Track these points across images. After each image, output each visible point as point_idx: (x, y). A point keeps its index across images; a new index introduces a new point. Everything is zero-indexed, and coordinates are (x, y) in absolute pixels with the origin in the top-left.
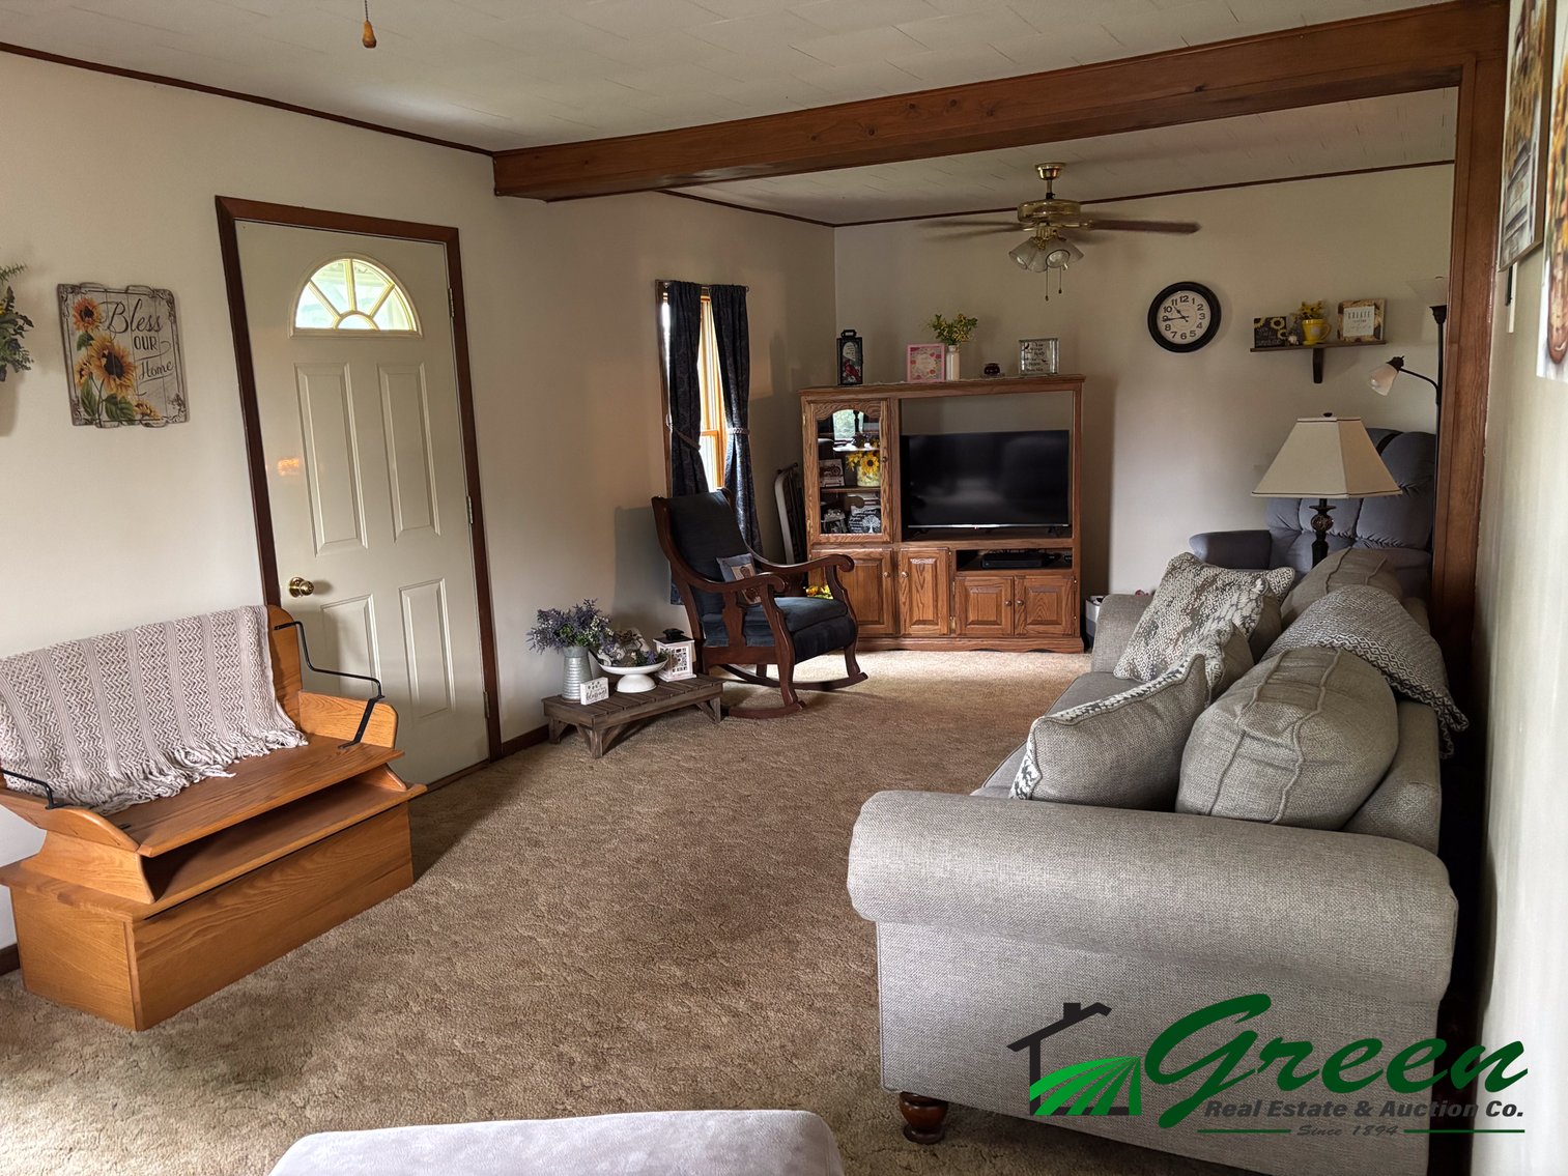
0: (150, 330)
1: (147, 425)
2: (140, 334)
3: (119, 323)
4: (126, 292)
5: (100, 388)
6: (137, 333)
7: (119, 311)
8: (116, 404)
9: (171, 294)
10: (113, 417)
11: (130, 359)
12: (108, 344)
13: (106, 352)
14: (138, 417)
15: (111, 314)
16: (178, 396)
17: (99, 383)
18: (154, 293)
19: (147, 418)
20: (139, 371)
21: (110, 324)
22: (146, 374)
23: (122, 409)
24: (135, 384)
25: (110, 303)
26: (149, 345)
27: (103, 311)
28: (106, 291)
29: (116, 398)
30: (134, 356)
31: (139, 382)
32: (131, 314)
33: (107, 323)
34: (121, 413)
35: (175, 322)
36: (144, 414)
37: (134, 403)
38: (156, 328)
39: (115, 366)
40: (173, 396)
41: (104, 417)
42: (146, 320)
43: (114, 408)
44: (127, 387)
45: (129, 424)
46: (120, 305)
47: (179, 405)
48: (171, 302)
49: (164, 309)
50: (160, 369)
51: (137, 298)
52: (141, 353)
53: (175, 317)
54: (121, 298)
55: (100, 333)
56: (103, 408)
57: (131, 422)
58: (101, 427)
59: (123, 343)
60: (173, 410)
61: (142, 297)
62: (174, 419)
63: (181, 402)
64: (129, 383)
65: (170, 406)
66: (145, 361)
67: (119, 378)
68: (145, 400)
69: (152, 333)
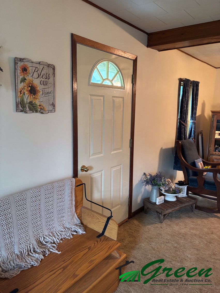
0: (46, 79)
1: (42, 113)
2: (43, 80)
3: (36, 75)
4: (39, 63)
5: (27, 98)
6: (42, 79)
7: (36, 70)
8: (32, 105)
9: (54, 66)
10: (30, 109)
11: (38, 89)
12: (32, 82)
13: (30, 85)
14: (39, 110)
15: (33, 71)
16: (53, 103)
17: (27, 96)
18: (49, 66)
19: (42, 110)
20: (41, 93)
21: (33, 75)
22: (43, 94)
23: (34, 107)
24: (39, 98)
25: (33, 67)
26: (45, 84)
27: (30, 69)
28: (32, 62)
29: (32, 102)
30: (40, 88)
31: (41, 97)
32: (40, 72)
33: (32, 74)
34: (33, 108)
35: (55, 76)
36: (41, 109)
37: (38, 105)
38: (48, 78)
39: (33, 91)
40: (51, 103)
41: (28, 109)
42: (45, 75)
43: (31, 106)
44: (36, 99)
45: (36, 112)
46: (37, 68)
47: (53, 106)
48: (54, 69)
49: (51, 71)
50: (48, 93)
51: (43, 66)
52: (42, 86)
53: (55, 74)
54: (37, 65)
55: (29, 78)
56: (27, 106)
57: (37, 111)
58: (26, 113)
59: (36, 82)
60: (51, 108)
61: (45, 66)
62: (51, 111)
63: (53, 105)
64: (37, 97)
65: (50, 106)
66: (44, 89)
67: (34, 95)
68: (42, 104)
69: (47, 80)
